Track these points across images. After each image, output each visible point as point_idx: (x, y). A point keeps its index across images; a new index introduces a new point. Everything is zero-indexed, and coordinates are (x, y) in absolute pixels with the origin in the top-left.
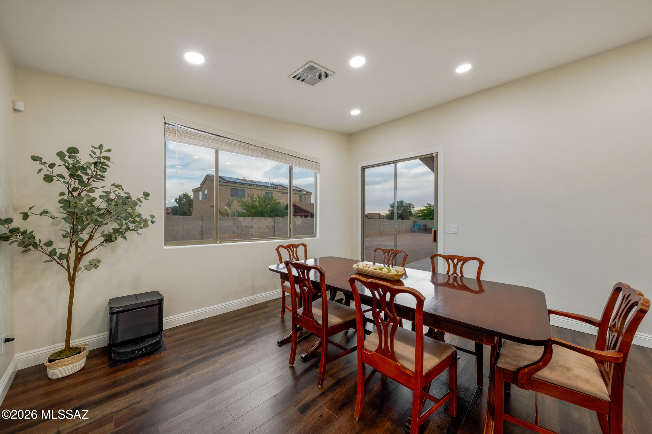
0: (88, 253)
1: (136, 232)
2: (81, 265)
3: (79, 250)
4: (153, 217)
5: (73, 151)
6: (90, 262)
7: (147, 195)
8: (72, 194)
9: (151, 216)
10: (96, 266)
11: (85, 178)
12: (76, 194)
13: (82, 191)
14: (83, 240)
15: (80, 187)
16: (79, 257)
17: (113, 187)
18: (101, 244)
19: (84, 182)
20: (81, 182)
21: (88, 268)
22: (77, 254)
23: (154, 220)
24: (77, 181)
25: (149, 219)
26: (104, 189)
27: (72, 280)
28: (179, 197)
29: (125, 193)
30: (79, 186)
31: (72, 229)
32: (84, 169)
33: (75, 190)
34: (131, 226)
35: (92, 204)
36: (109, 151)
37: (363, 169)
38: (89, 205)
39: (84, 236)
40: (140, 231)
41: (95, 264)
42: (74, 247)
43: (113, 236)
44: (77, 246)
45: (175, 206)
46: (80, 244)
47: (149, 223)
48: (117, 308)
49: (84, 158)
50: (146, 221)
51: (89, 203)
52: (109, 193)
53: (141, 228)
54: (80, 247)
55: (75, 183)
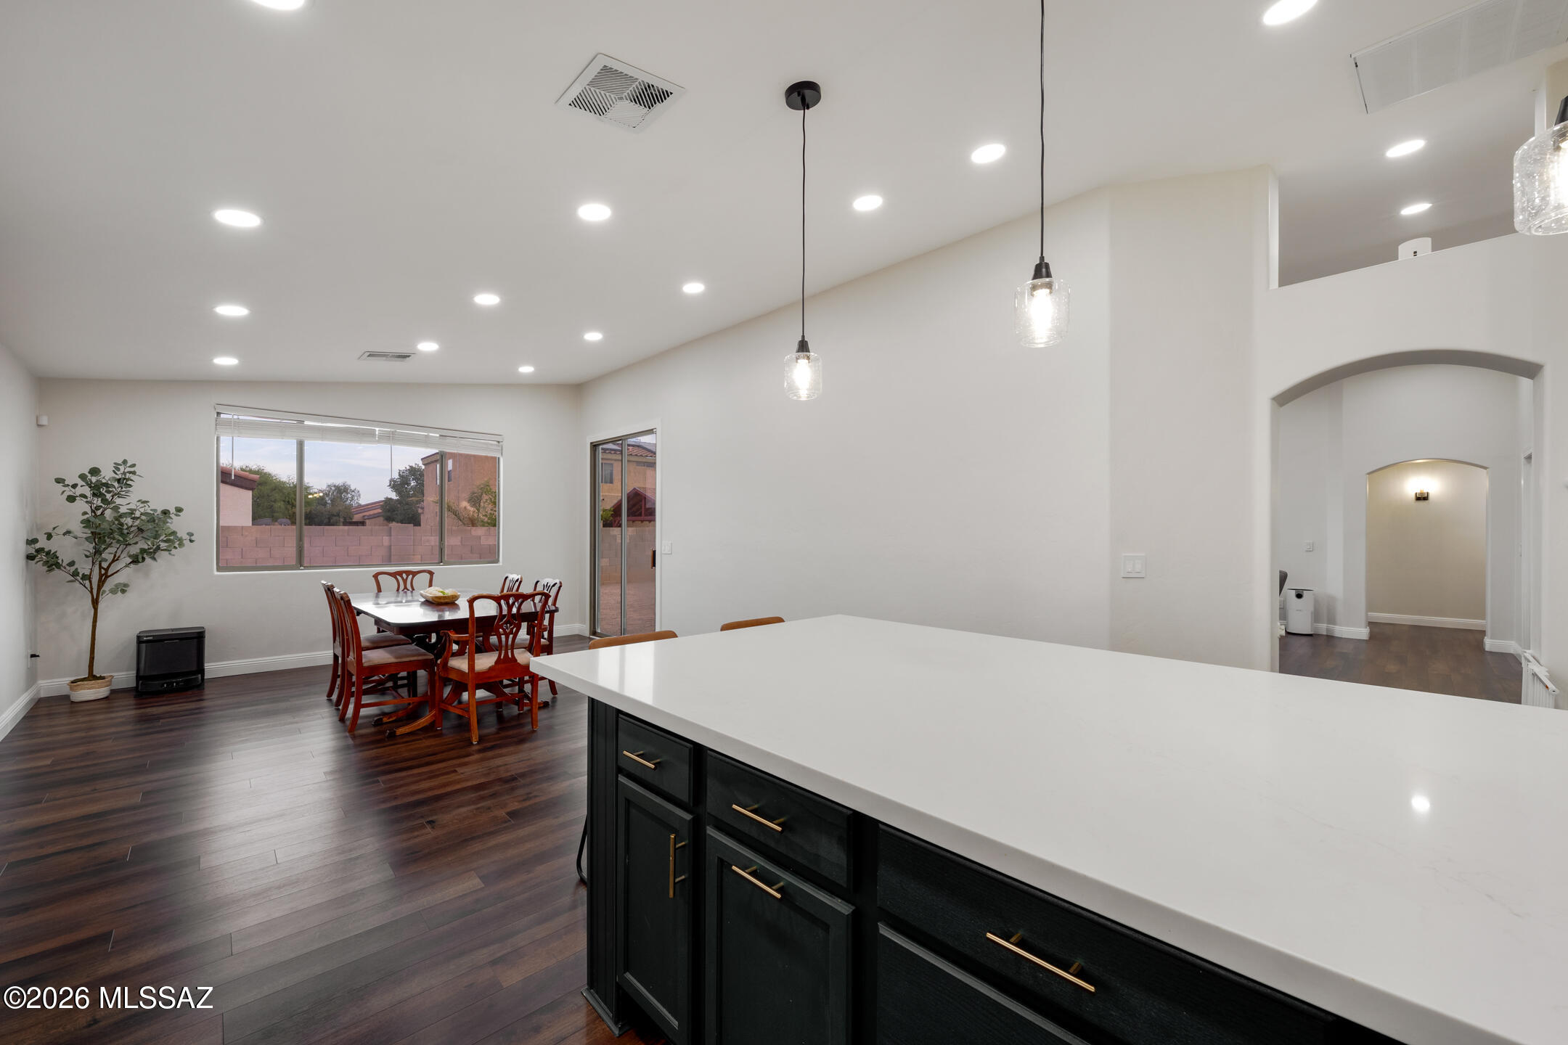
0: (113, 574)
1: (167, 553)
2: (107, 587)
3: (103, 572)
4: (191, 534)
5: (95, 471)
6: (117, 586)
7: (179, 510)
8: (95, 513)
9: (188, 534)
10: (123, 591)
11: (108, 496)
12: (99, 513)
13: (105, 509)
14: (106, 560)
15: (103, 506)
16: (104, 578)
17: (138, 504)
18: (127, 566)
19: (107, 500)
20: (104, 501)
21: (113, 591)
22: (101, 576)
23: (193, 538)
24: (100, 499)
25: (185, 537)
26: (129, 507)
27: (95, 603)
28: (400, 475)
29: (151, 510)
30: (101, 504)
31: (95, 548)
32: (106, 485)
33: (98, 508)
34: (163, 545)
35: (119, 521)
36: (134, 465)
37: (595, 446)
38: (116, 522)
39: (108, 555)
40: (174, 551)
41: (123, 589)
42: (97, 567)
43: (140, 557)
44: (101, 567)
45: (391, 499)
46: (105, 565)
47: (186, 542)
48: (147, 637)
49: (107, 474)
50: (181, 540)
51: (117, 520)
52: (135, 510)
53: (175, 548)
54: (104, 569)
55: (98, 502)
